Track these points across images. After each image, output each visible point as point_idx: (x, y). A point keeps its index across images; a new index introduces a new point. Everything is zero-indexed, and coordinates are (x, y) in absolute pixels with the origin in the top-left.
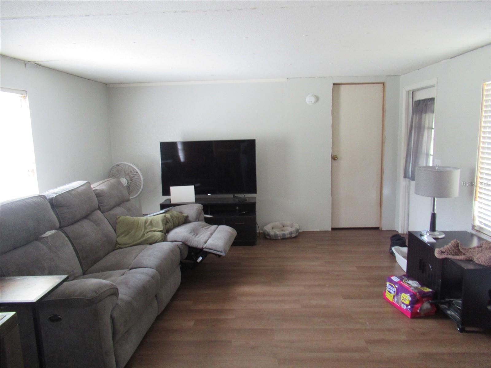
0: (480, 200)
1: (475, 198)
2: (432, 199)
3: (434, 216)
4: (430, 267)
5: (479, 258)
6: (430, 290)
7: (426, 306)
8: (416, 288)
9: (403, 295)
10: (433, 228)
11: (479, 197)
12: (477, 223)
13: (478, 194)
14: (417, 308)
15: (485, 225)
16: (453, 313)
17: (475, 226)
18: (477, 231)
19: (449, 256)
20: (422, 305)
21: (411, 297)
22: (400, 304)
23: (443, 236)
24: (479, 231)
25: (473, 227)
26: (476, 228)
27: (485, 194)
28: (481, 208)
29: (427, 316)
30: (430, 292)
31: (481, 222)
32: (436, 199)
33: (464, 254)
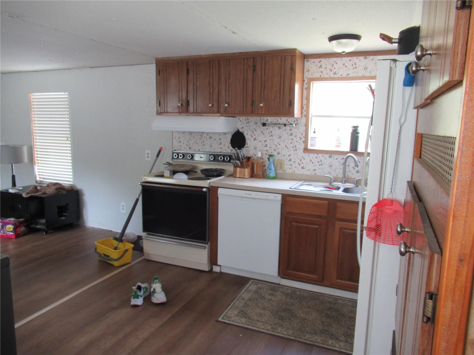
0: (38, 165)
1: (35, 164)
2: (11, 165)
3: (13, 177)
4: (20, 206)
5: (49, 191)
6: (23, 219)
7: (23, 229)
8: (14, 221)
9: (8, 226)
10: (14, 185)
11: (37, 163)
12: (38, 179)
13: (36, 161)
14: (19, 231)
15: (43, 178)
16: (39, 226)
17: (37, 181)
18: (39, 183)
19: (33, 194)
20: (20, 229)
21: (13, 226)
22: (6, 233)
23: (21, 188)
24: (41, 183)
25: (36, 181)
26: (38, 182)
27: (40, 160)
28: (39, 169)
29: (25, 234)
30: (23, 220)
31: (40, 178)
32: (13, 165)
33: (40, 191)
